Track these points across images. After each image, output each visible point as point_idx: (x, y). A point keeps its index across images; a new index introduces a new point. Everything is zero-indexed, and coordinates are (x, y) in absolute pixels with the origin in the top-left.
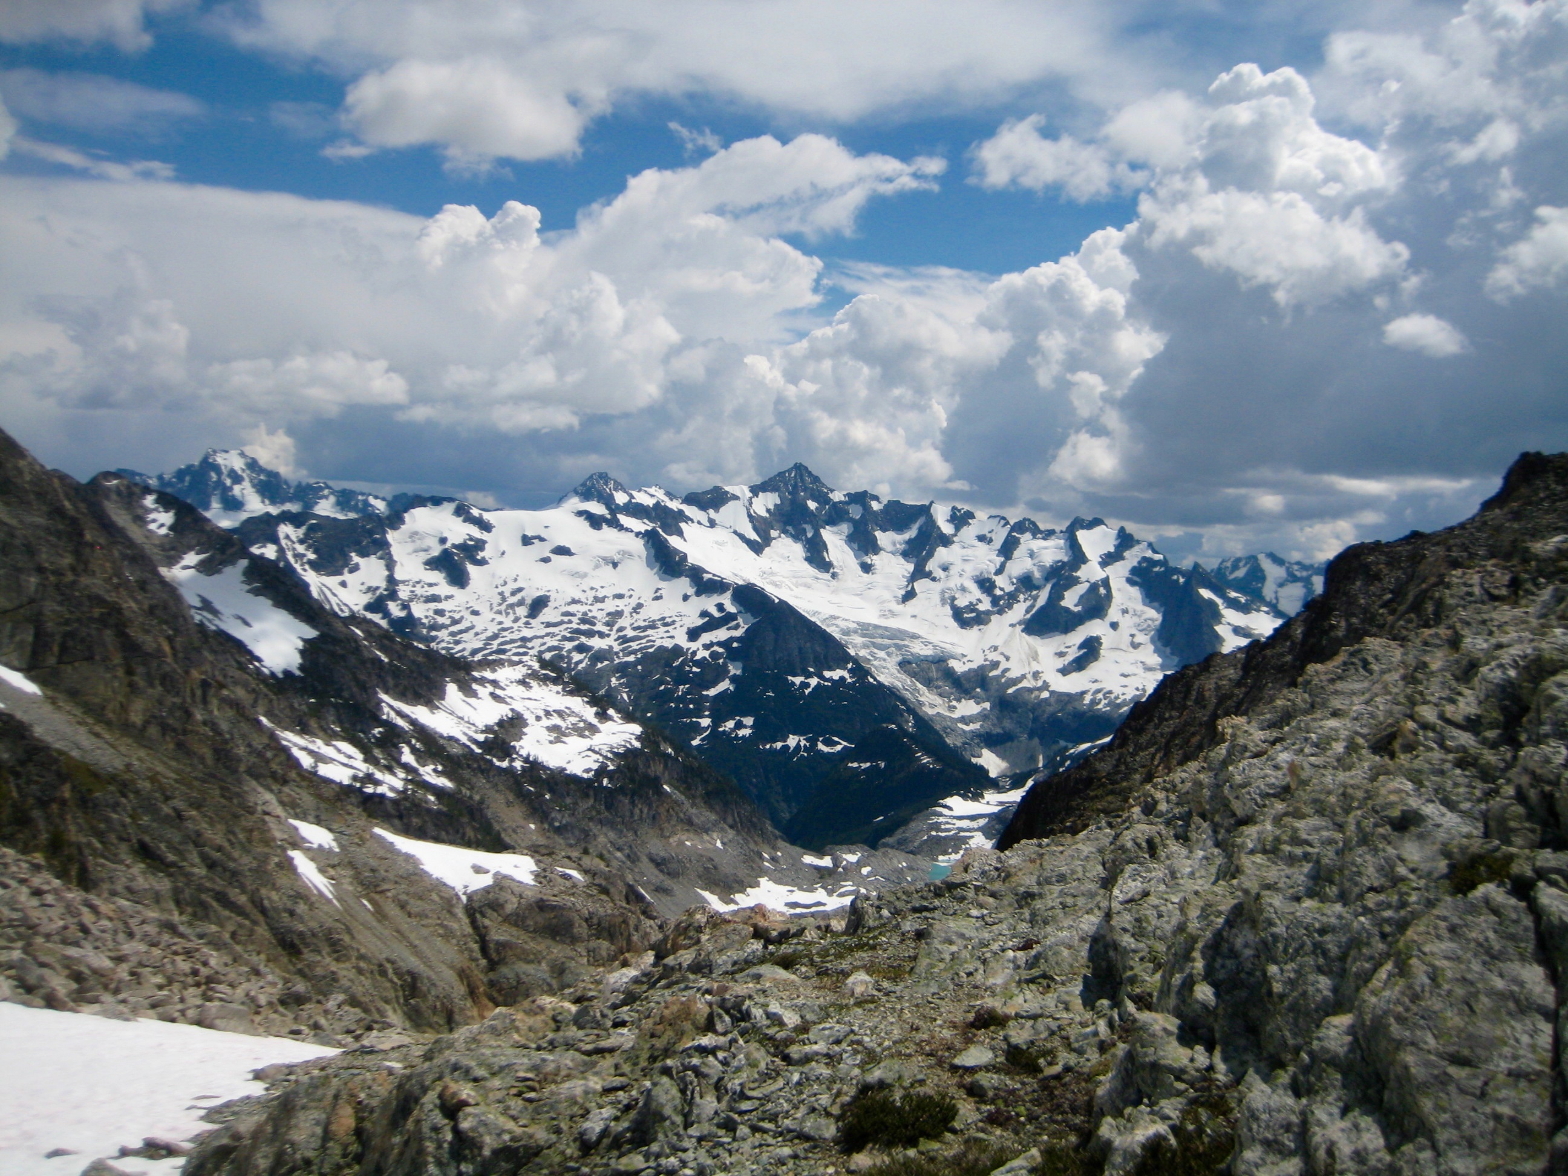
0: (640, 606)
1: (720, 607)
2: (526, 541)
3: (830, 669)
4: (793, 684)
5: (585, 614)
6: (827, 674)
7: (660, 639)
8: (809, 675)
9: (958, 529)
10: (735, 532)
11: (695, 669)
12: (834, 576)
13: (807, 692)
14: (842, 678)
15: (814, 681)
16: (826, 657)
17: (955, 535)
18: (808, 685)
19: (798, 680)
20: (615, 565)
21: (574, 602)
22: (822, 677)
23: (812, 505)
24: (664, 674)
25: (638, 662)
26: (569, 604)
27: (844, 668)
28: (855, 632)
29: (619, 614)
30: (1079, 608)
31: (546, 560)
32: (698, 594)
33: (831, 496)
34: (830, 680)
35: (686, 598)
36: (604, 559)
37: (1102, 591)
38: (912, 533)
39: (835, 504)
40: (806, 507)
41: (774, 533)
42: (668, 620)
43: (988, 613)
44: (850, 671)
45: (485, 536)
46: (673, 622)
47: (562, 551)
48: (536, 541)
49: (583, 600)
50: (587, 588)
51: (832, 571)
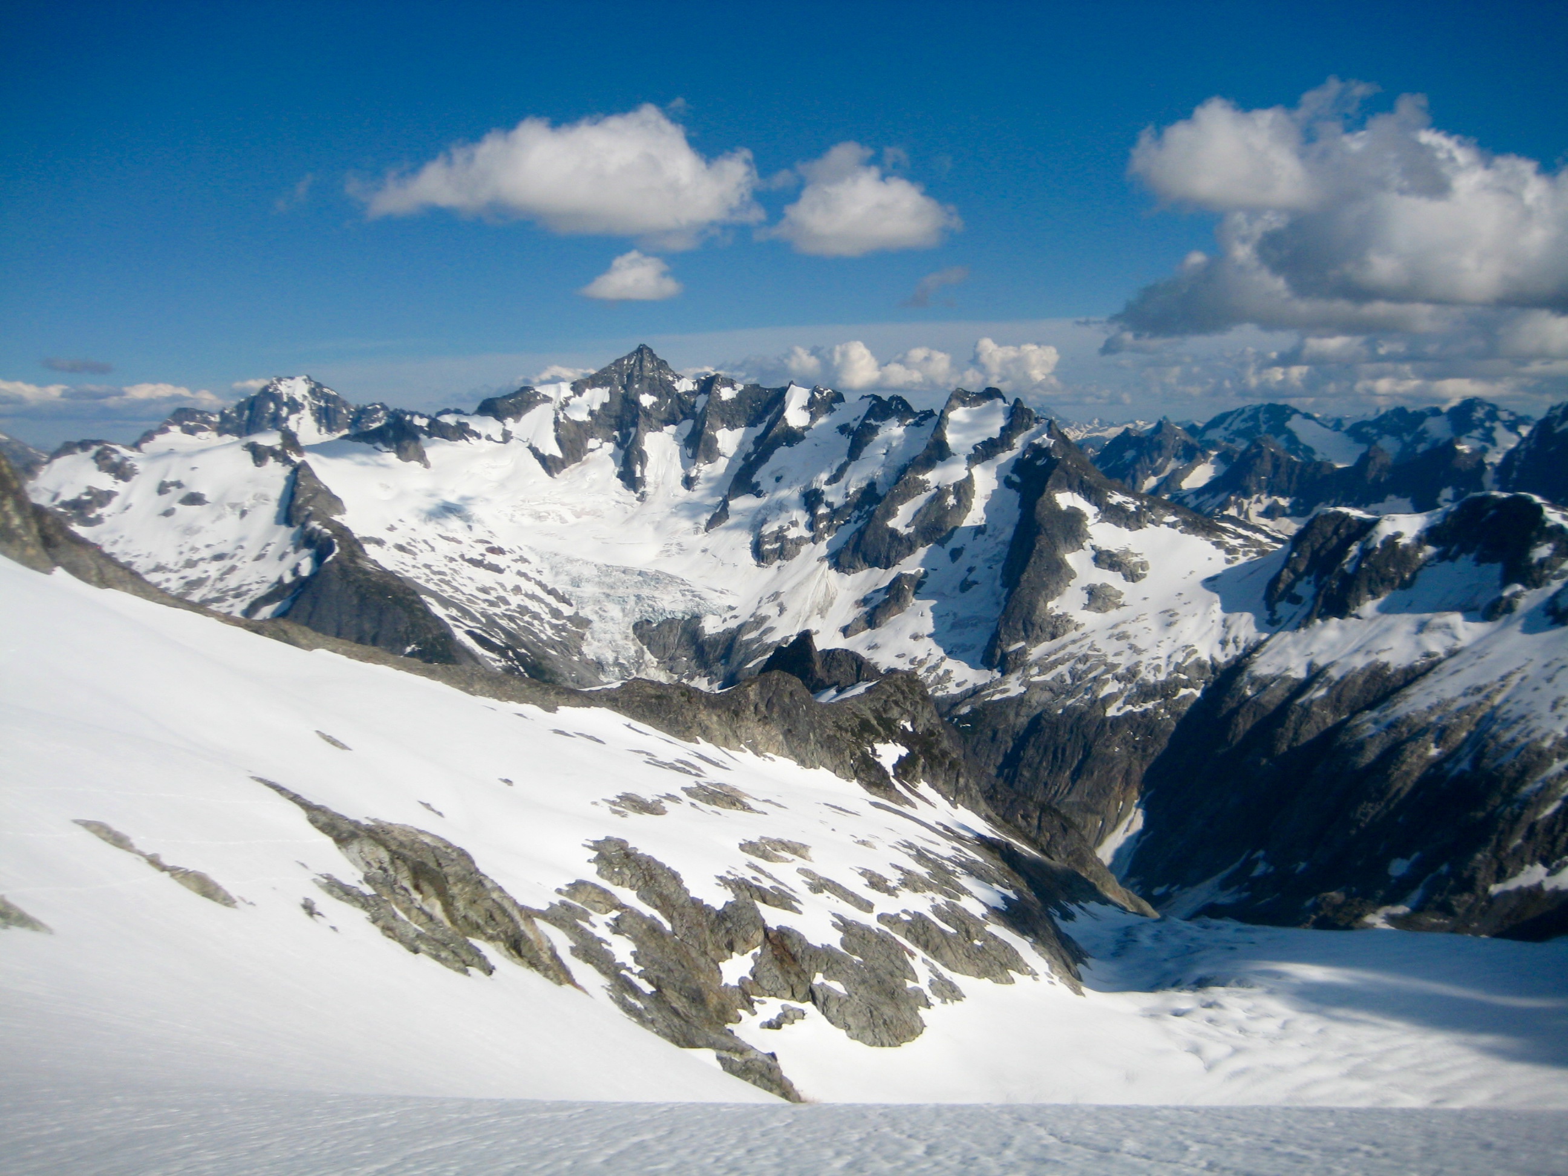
2: (163, 489)
9: (815, 417)
10: (530, 447)
12: (642, 498)
20: (243, 513)
23: (647, 400)
30: (911, 530)
31: (166, 513)
33: (677, 385)
36: (233, 506)
37: (951, 500)
38: (762, 428)
39: (679, 396)
40: (637, 404)
41: (592, 443)
42: (244, 588)
43: (799, 542)
45: (120, 486)
47: (194, 499)
48: (172, 488)
49: (171, 566)
50: (185, 549)
51: (642, 489)
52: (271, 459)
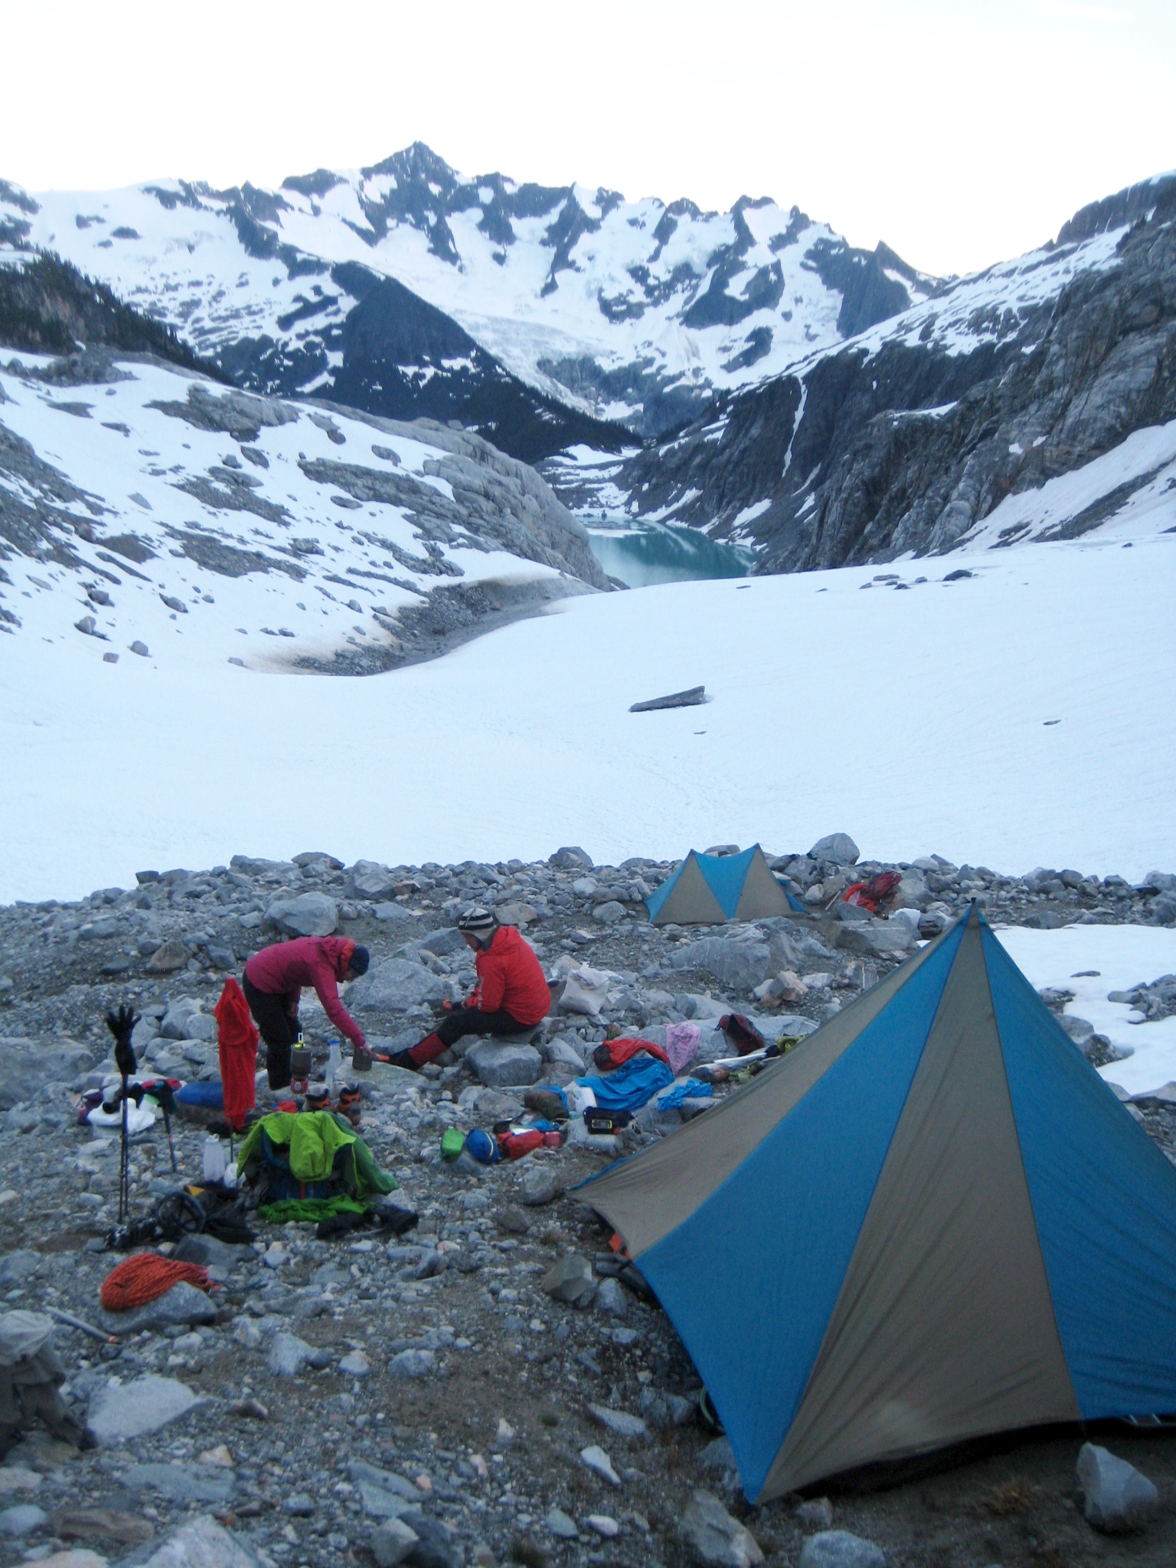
0: (221, 294)
1: (317, 290)
2: (82, 222)
3: (450, 356)
4: (405, 375)
5: (153, 304)
6: (446, 363)
7: (245, 330)
8: (423, 364)
9: (605, 212)
10: (344, 221)
11: (287, 362)
12: (461, 269)
13: (422, 384)
14: (464, 369)
15: (430, 372)
16: (444, 344)
17: (603, 218)
18: (423, 376)
19: (410, 370)
20: (191, 248)
21: (139, 290)
22: (438, 366)
23: (435, 189)
24: (249, 369)
25: (217, 356)
26: (133, 293)
27: (467, 356)
28: (485, 327)
29: (196, 303)
30: (746, 297)
31: (106, 244)
32: (292, 275)
33: (456, 178)
34: (450, 370)
35: (276, 282)
36: (178, 241)
37: (773, 277)
38: (553, 217)
39: (462, 188)
40: (427, 191)
41: (391, 222)
42: (255, 308)
43: (641, 306)
44: (473, 360)
45: (29, 217)
46: (261, 311)
47: (125, 233)
48: (94, 224)
49: (151, 288)
50: (156, 275)
51: (459, 263)
52: (178, 204)
